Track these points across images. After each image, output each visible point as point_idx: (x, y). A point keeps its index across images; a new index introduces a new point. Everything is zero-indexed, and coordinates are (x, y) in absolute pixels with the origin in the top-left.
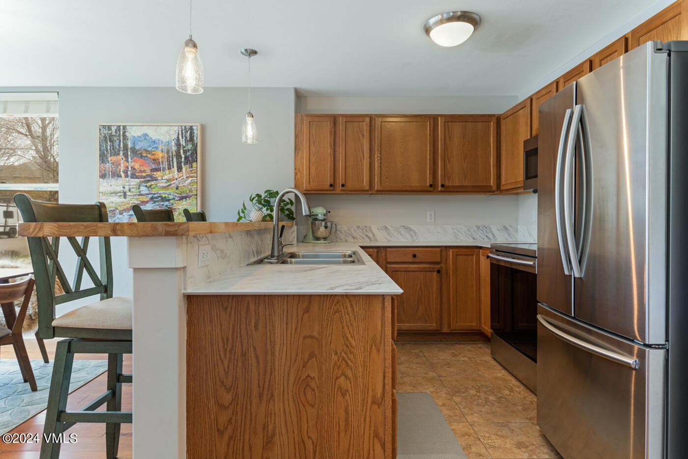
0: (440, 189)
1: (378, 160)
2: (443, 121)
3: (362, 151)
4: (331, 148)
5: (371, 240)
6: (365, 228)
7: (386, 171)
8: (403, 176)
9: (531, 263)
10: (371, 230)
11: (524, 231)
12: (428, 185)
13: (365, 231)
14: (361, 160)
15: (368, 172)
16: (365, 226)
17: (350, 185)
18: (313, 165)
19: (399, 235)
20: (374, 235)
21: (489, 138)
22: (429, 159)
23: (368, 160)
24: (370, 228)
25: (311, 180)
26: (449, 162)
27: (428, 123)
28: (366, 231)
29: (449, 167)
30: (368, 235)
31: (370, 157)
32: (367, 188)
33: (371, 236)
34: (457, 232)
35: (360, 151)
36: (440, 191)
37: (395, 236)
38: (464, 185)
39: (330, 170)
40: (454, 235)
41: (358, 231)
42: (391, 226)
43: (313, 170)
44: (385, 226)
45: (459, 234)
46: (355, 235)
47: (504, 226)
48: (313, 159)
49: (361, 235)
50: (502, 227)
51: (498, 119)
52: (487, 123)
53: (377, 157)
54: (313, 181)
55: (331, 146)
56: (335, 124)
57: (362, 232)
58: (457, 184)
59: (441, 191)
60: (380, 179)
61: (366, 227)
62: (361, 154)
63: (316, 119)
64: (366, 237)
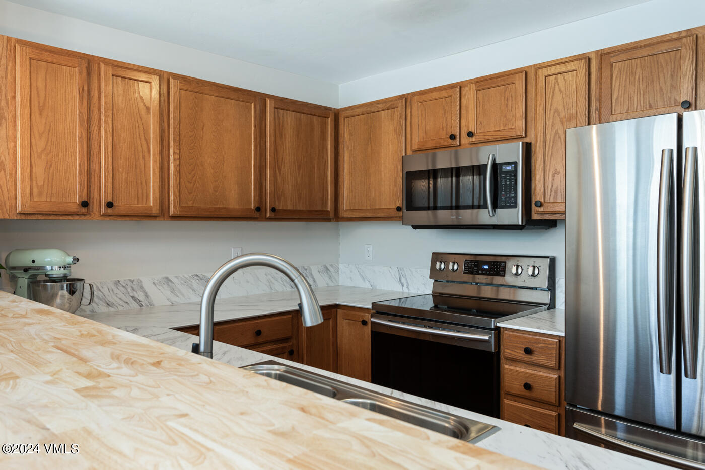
0: (268, 215)
1: (174, 159)
2: (273, 106)
3: (145, 139)
4: (81, 125)
5: (141, 306)
6: (130, 284)
7: (189, 182)
8: (216, 191)
9: (487, 338)
10: (142, 287)
11: (351, 272)
12: (252, 208)
13: (130, 290)
14: (143, 157)
15: (157, 180)
16: (130, 280)
17: (122, 205)
18: (39, 157)
19: (191, 290)
20: (147, 296)
21: (326, 140)
22: (254, 165)
23: (158, 158)
24: (140, 282)
25: (35, 190)
26: (280, 173)
27: (253, 104)
28: (133, 290)
29: (279, 180)
30: (136, 296)
31: (161, 153)
32: (156, 211)
33: (141, 297)
34: (272, 279)
35: (143, 138)
36: (268, 218)
37: (183, 295)
38: (299, 209)
39: (80, 171)
40: (268, 284)
41: (116, 291)
42: (176, 277)
43: (39, 170)
44: (167, 278)
45: (274, 281)
46: (111, 298)
47: (325, 265)
48: (40, 144)
49: (124, 298)
50: (323, 267)
51: (336, 115)
52: (324, 119)
53: (174, 153)
54: (40, 194)
55: (81, 120)
56: (89, 74)
57: (125, 291)
58: (289, 208)
59: (270, 219)
60: (178, 193)
61: (133, 282)
62: (144, 142)
63: (46, 56)
64: (133, 302)
